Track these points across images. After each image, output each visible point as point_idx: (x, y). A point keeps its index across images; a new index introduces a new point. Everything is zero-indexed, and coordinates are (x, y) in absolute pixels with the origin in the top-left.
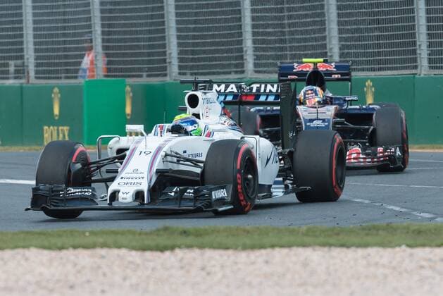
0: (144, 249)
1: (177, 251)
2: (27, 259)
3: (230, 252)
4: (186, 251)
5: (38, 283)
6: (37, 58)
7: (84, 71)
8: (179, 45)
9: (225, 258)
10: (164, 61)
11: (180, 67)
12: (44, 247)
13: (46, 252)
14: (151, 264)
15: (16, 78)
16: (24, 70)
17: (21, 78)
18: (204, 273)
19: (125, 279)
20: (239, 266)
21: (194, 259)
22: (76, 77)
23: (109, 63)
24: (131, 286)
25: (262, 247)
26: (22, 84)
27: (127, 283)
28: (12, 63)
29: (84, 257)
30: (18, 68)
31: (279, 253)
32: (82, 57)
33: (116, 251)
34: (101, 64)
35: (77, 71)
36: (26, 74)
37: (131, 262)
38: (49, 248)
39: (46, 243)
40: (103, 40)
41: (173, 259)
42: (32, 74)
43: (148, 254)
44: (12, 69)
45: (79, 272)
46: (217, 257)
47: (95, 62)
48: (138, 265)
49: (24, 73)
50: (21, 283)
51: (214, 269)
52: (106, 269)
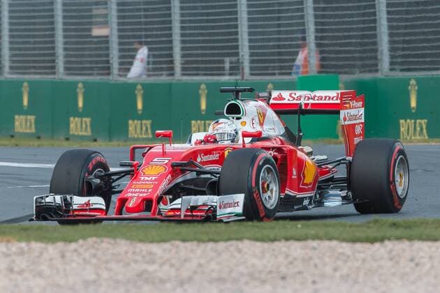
0: (354, 240)
1: (387, 242)
2: (240, 251)
4: (396, 242)
5: (251, 275)
6: (252, 55)
7: (298, 67)
8: (391, 42)
9: (433, 249)
10: (376, 58)
11: (392, 63)
12: (257, 240)
13: (258, 244)
14: (362, 255)
15: (231, 74)
16: (239, 66)
17: (236, 74)
18: (412, 264)
19: (336, 270)
21: (404, 250)
22: (290, 74)
23: (322, 59)
24: (342, 276)
26: (237, 80)
27: (338, 274)
28: (227, 60)
29: (296, 248)
30: (234, 65)
33: (327, 243)
35: (291, 68)
36: (241, 71)
37: (342, 254)
38: (262, 240)
39: (258, 235)
40: (317, 38)
41: (382, 250)
42: (247, 70)
43: (358, 246)
44: (227, 66)
45: (291, 263)
46: (427, 249)
47: (308, 59)
48: (348, 257)
49: (238, 69)
50: (234, 275)
51: (422, 260)
52: (317, 261)
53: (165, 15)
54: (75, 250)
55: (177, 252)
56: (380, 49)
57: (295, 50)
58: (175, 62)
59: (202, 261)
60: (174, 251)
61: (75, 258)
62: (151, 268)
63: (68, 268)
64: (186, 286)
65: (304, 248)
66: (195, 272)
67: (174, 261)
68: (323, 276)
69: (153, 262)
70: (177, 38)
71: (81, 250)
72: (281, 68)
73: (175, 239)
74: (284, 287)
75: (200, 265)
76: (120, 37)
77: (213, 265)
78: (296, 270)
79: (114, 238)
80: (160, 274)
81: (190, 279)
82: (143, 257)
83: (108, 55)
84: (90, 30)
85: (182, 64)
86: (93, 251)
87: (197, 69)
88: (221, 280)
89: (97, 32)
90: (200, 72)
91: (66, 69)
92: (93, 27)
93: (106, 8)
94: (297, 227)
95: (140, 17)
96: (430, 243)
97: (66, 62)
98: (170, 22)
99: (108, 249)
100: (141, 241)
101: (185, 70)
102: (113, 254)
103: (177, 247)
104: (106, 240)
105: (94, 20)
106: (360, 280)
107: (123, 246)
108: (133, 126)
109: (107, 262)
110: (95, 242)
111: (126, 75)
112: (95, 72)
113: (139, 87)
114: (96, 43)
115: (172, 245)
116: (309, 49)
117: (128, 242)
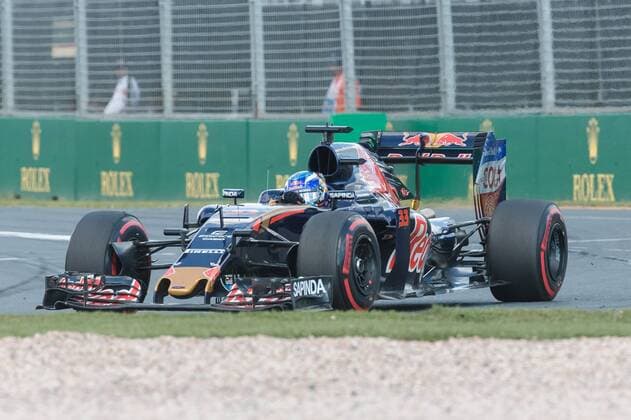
0: (408, 338)
1: (452, 340)
2: (253, 351)
3: (522, 343)
4: (464, 341)
5: (268, 382)
6: (268, 85)
7: (331, 102)
8: (458, 69)
9: (516, 350)
10: (437, 90)
11: (458, 99)
12: (276, 335)
13: (278, 341)
14: (419, 358)
15: (240, 111)
16: (250, 101)
17: (246, 111)
18: (486, 370)
19: (383, 377)
20: (534, 361)
21: (475, 352)
22: (320, 111)
23: (365, 92)
24: (391, 386)
25: (565, 336)
26: (248, 119)
27: (386, 383)
28: (235, 91)
29: (329, 348)
30: (244, 99)
31: (586, 345)
32: (328, 83)
33: (371, 341)
34: (353, 93)
35: (320, 103)
36: (253, 107)
37: (392, 356)
39: (278, 330)
40: (357, 62)
41: (446, 351)
42: (262, 106)
43: (413, 344)
44: (235, 99)
45: (322, 367)
46: (505, 349)
47: (345, 91)
48: (400, 360)
49: (250, 105)
50: (245, 382)
51: (500, 365)
52: (358, 365)
53: (151, 31)
54: (31, 348)
55: (168, 352)
56: (442, 78)
57: (327, 78)
58: (165, 93)
59: (203, 364)
60: (164, 349)
61: (29, 357)
62: (133, 372)
63: (20, 371)
64: (180, 398)
65: (338, 347)
66: (193, 379)
67: (163, 364)
68: (367, 385)
69: (136, 364)
70: (167, 62)
71: (38, 348)
72: (307, 103)
73: (166, 334)
74: (313, 400)
75: (199, 369)
76: (90, 59)
77: (217, 370)
78: (330, 376)
79: (83, 331)
80: (146, 381)
81: (185, 389)
82: (122, 357)
83: (73, 84)
84: (49, 49)
85: (174, 97)
86: (53, 349)
87: (195, 104)
88: (226, 389)
89: (59, 52)
90: (199, 108)
91: (18, 102)
92: (53, 44)
93: (72, 20)
94: (330, 320)
95: (116, 32)
96: (510, 342)
97: (17, 93)
98: (158, 39)
99: (74, 346)
100: (119, 336)
101: (179, 106)
102: (81, 354)
103: (169, 344)
104: (71, 334)
105: (54, 36)
106: (416, 390)
107: (94, 342)
108: (108, 179)
109: (73, 364)
110: (58, 337)
111: (102, 111)
112: (56, 107)
113: (116, 127)
114: (58, 67)
115: (162, 342)
116: (346, 77)
117: (102, 337)
